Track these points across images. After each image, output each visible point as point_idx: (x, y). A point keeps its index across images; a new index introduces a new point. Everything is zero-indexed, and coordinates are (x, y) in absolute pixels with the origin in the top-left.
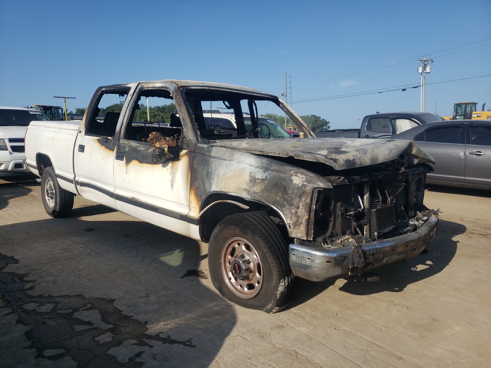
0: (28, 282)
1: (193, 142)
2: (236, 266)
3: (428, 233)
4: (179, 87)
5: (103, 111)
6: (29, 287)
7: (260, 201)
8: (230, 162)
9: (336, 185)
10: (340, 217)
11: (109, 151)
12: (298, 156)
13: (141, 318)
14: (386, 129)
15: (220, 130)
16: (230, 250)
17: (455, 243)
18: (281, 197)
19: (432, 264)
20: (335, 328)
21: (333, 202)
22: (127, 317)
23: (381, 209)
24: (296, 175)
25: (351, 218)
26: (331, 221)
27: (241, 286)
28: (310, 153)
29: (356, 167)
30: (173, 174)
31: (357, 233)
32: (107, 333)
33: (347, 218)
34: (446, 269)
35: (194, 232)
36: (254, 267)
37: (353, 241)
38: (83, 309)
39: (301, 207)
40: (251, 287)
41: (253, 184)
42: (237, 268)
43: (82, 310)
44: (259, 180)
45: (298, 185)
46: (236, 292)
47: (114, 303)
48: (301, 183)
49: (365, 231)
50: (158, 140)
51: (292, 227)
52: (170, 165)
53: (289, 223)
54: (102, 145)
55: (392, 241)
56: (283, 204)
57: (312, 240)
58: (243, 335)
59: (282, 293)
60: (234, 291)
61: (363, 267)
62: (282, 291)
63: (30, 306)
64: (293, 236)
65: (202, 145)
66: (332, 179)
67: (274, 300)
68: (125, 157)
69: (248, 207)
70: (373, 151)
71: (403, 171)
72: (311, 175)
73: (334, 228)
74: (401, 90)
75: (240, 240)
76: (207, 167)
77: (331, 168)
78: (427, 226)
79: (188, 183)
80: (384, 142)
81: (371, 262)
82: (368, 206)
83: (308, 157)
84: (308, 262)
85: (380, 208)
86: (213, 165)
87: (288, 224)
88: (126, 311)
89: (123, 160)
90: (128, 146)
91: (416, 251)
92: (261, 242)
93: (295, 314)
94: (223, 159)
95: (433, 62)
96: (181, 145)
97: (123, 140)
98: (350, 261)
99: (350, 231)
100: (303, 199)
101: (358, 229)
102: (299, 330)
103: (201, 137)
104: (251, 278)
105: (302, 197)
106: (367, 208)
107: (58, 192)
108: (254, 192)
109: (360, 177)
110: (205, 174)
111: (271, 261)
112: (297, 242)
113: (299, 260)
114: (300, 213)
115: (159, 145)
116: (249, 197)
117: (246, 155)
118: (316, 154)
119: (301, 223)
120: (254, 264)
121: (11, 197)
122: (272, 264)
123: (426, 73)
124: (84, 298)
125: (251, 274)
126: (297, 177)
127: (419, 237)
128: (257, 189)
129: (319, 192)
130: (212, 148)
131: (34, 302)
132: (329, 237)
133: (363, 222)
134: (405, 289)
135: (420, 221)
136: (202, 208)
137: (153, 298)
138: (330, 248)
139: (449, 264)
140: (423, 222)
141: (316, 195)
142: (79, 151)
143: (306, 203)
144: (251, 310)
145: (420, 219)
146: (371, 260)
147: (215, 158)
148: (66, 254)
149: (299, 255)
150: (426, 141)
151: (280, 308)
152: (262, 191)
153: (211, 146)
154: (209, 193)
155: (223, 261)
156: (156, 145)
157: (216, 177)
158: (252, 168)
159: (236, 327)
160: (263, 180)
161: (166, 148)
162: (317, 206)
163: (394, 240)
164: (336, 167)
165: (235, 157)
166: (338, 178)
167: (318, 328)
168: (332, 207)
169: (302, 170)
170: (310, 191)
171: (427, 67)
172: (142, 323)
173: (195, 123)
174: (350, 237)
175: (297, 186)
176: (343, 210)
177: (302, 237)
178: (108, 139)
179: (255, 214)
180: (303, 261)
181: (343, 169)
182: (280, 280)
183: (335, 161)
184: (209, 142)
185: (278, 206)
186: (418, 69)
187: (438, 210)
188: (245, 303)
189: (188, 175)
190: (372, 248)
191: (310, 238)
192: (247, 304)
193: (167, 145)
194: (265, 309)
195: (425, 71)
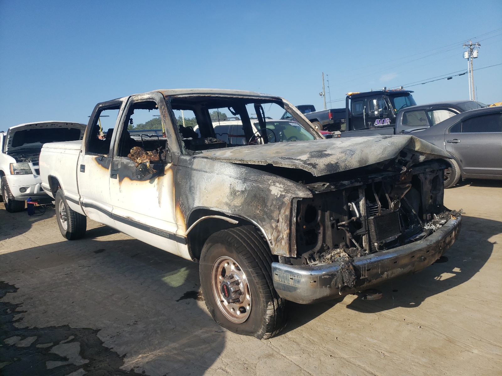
0: (19, 312)
1: (177, 154)
2: (225, 288)
3: (441, 240)
4: (165, 97)
5: (142, 126)
6: (18, 318)
7: (240, 216)
8: (211, 175)
9: (318, 193)
10: (330, 229)
11: (104, 169)
12: (277, 163)
13: (120, 350)
14: (423, 123)
15: (212, 139)
16: (220, 270)
17: (492, 245)
18: (261, 210)
19: (460, 271)
20: (331, 356)
21: (320, 212)
22: (107, 349)
23: (382, 216)
24: (274, 185)
25: (344, 229)
26: (320, 233)
27: (233, 309)
28: (289, 159)
29: (340, 171)
30: (160, 189)
31: (353, 245)
32: (79, 370)
33: (339, 229)
34: (476, 277)
35: (184, 251)
36: (244, 288)
37: (346, 255)
38: (64, 341)
39: (281, 220)
40: (243, 310)
41: (234, 197)
42: (226, 290)
43: (62, 343)
44: (239, 193)
45: (277, 196)
46: (229, 315)
47: (99, 333)
48: (279, 193)
49: (363, 241)
50: (139, 155)
51: (273, 243)
52: (156, 180)
53: (270, 238)
54: (99, 164)
55: (393, 252)
56: (264, 218)
57: (296, 256)
58: (225, 368)
59: (271, 317)
60: (227, 315)
61: (354, 285)
62: (271, 315)
63: (11, 341)
64: (276, 253)
65: (185, 158)
66: (316, 186)
67: (264, 325)
68: (118, 175)
69: (237, 222)
70: (362, 151)
71: (405, 171)
72: (289, 183)
73: (324, 241)
74: (446, 79)
75: (227, 259)
76: (189, 181)
77: (310, 174)
78: (442, 232)
79: (173, 200)
80: (379, 139)
81: (367, 278)
82: (365, 213)
83: (286, 163)
84: (291, 283)
85: (379, 215)
86: (195, 179)
87: (269, 240)
88: (108, 342)
89: (116, 179)
90: (120, 163)
91: (426, 261)
92: (245, 261)
93: (290, 339)
94: (204, 171)
95: (479, 45)
96: (164, 159)
97: (116, 157)
98: (338, 280)
99: (344, 243)
100: (282, 211)
101: (353, 241)
102: (290, 359)
103: (186, 149)
104: (242, 300)
105: (281, 209)
106: (364, 217)
107: (69, 214)
108: (234, 206)
109: (351, 181)
110: (188, 189)
111: (256, 282)
112: (281, 259)
113: (282, 281)
114: (281, 228)
115: (141, 161)
116: (230, 212)
117: (226, 165)
118: (295, 159)
119: (283, 238)
120: (243, 284)
121: (35, 220)
122: (258, 286)
123: (473, 58)
124: (69, 328)
125: (241, 296)
126: (275, 187)
127: (429, 245)
128: (238, 202)
129: (299, 203)
130: (194, 160)
131: (17, 335)
132: (318, 252)
133: (359, 232)
134: (422, 303)
135: (438, 225)
136: (188, 226)
137: (140, 326)
138: (317, 265)
139: (480, 270)
140: (441, 226)
141: (295, 205)
142: (81, 171)
143: (286, 216)
144: (242, 336)
145: (437, 222)
146: (367, 277)
147: (197, 170)
148: (67, 279)
149: (281, 275)
150: (463, 132)
151: (272, 334)
152: (242, 204)
153: (193, 158)
154: (192, 209)
155: (213, 282)
156: (138, 161)
157: (198, 191)
158: (232, 179)
159: (220, 357)
160: (243, 192)
161: (147, 163)
162: (299, 218)
163: (395, 252)
164: (314, 173)
165: (215, 168)
166: (322, 184)
167: (312, 356)
168: (319, 218)
169: (280, 179)
170: (289, 201)
171: (474, 51)
172: (121, 356)
173: (180, 134)
174: (342, 251)
175: (275, 197)
176: (334, 220)
177: (285, 254)
178: (104, 157)
179: (241, 229)
180: (286, 282)
181: (323, 175)
182: (267, 303)
183: (314, 166)
184: (194, 153)
185: (259, 220)
186: (464, 54)
187: (460, 210)
188: (237, 329)
189: (173, 190)
190: (367, 262)
191: (293, 255)
192: (238, 329)
193: (149, 159)
194: (256, 335)
195: (471, 56)
